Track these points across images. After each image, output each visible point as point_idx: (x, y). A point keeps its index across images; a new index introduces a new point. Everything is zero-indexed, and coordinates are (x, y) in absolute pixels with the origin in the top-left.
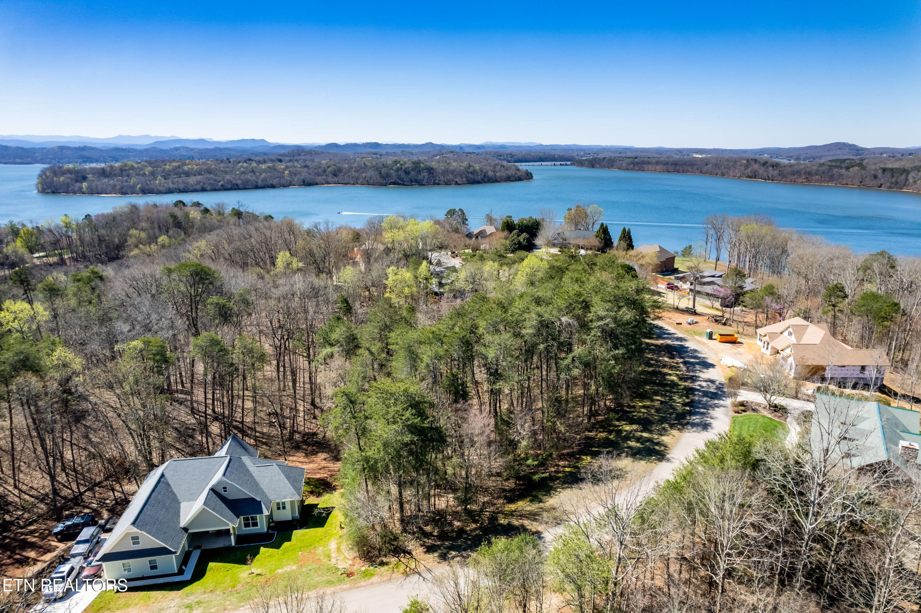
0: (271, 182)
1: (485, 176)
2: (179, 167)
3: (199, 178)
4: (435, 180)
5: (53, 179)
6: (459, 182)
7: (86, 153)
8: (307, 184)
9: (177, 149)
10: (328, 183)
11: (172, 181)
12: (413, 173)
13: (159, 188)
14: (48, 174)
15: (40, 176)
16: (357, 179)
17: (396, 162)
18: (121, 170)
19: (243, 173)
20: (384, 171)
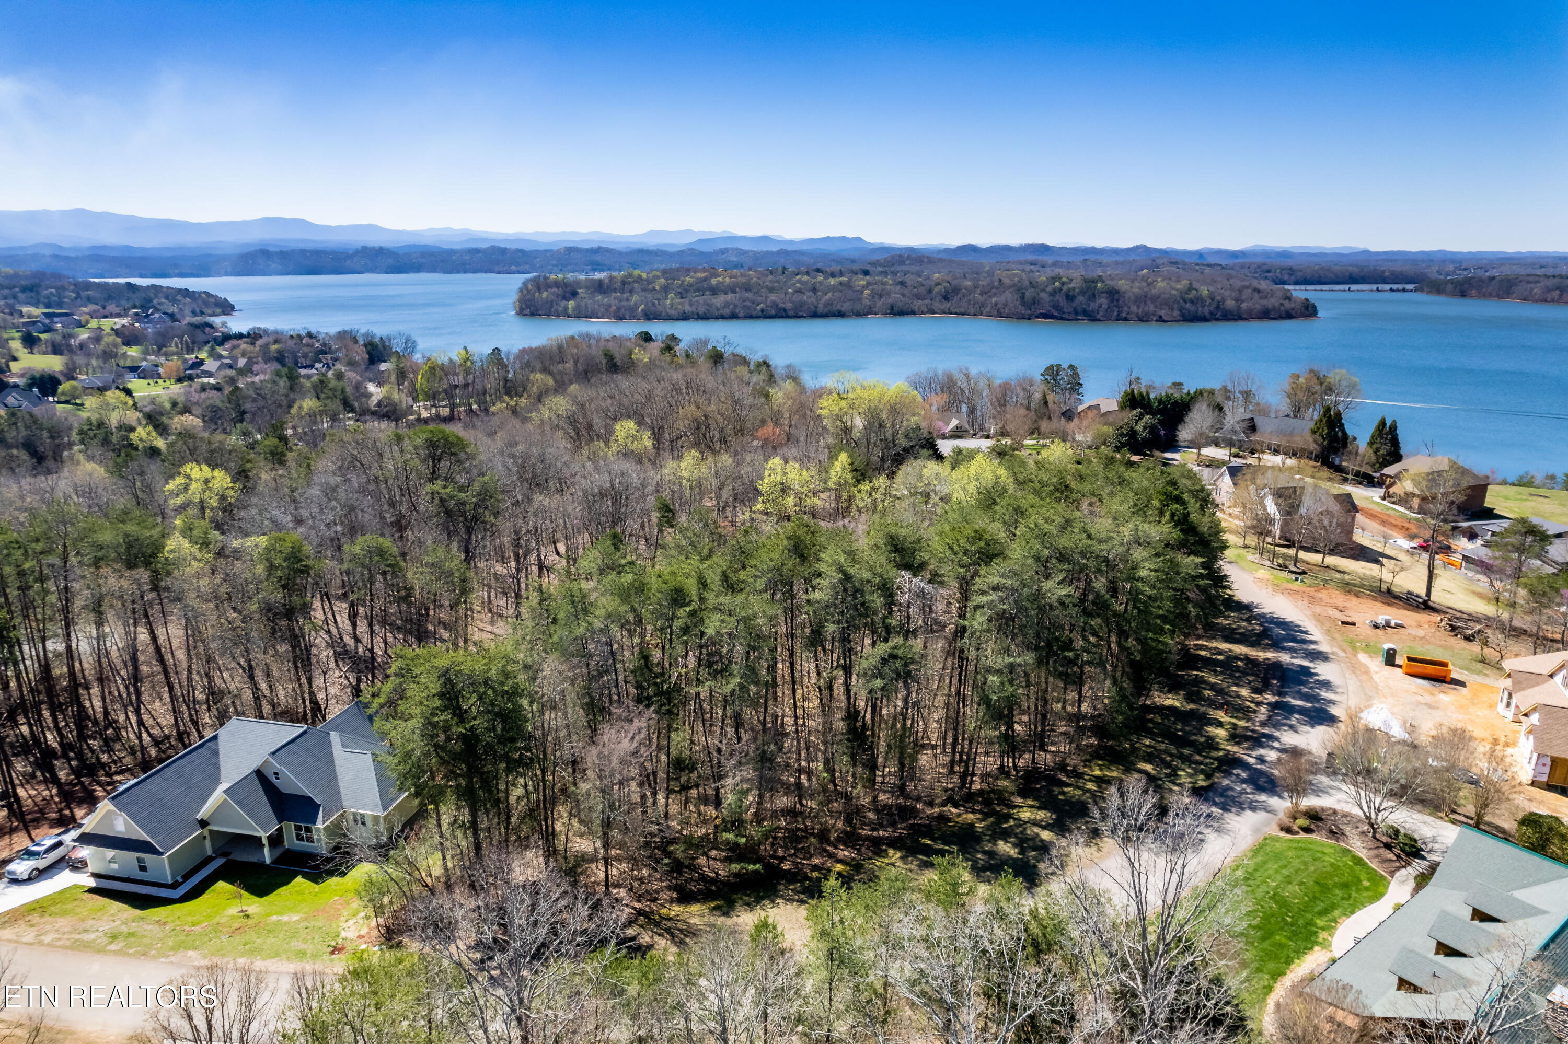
0: (839, 307)
1: (1218, 307)
2: (705, 279)
3: (730, 296)
4: (1119, 312)
5: (535, 295)
6: (1165, 318)
7: (598, 258)
8: (897, 312)
9: (723, 251)
10: (933, 312)
11: (691, 300)
12: (1081, 299)
13: (669, 311)
14: (530, 287)
15: (521, 290)
16: (983, 305)
17: (1054, 279)
18: (624, 283)
19: (799, 291)
20: (1029, 293)
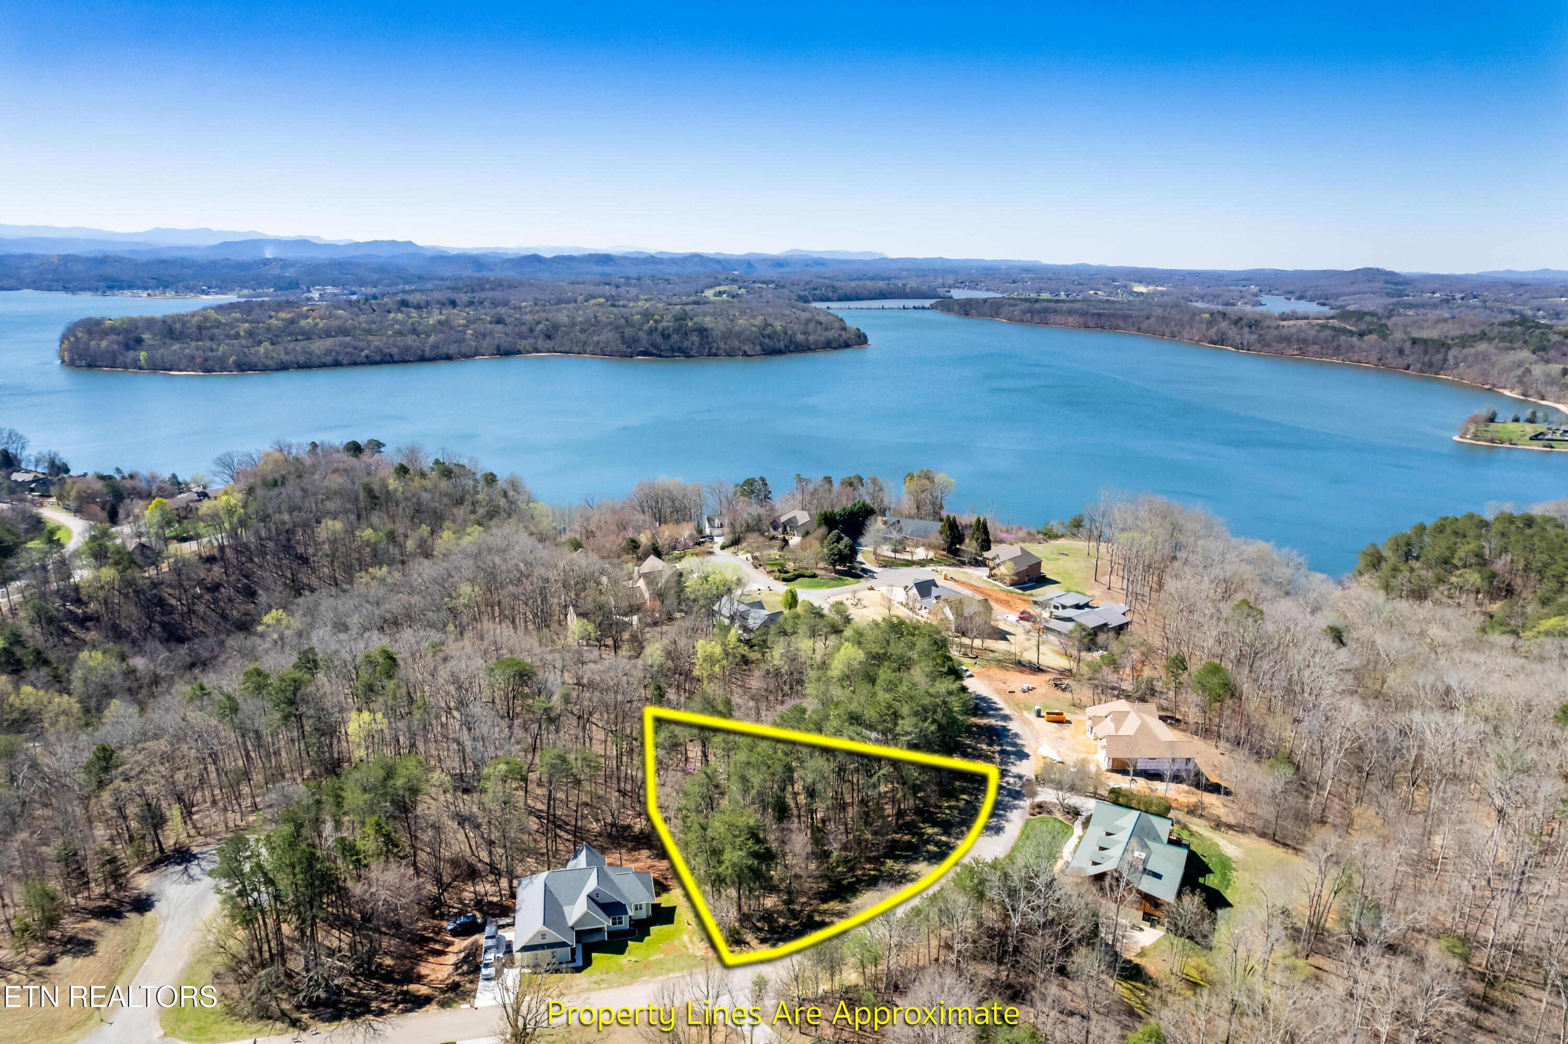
0: (445, 350)
1: (791, 341)
2: (292, 321)
3: (329, 342)
4: (710, 348)
5: (88, 345)
6: (749, 353)
8: (504, 352)
10: (537, 350)
11: (285, 348)
12: (675, 338)
13: (264, 360)
14: (76, 331)
15: (64, 337)
16: (585, 344)
17: (646, 316)
18: (199, 327)
19: (400, 333)
20: (628, 332)
